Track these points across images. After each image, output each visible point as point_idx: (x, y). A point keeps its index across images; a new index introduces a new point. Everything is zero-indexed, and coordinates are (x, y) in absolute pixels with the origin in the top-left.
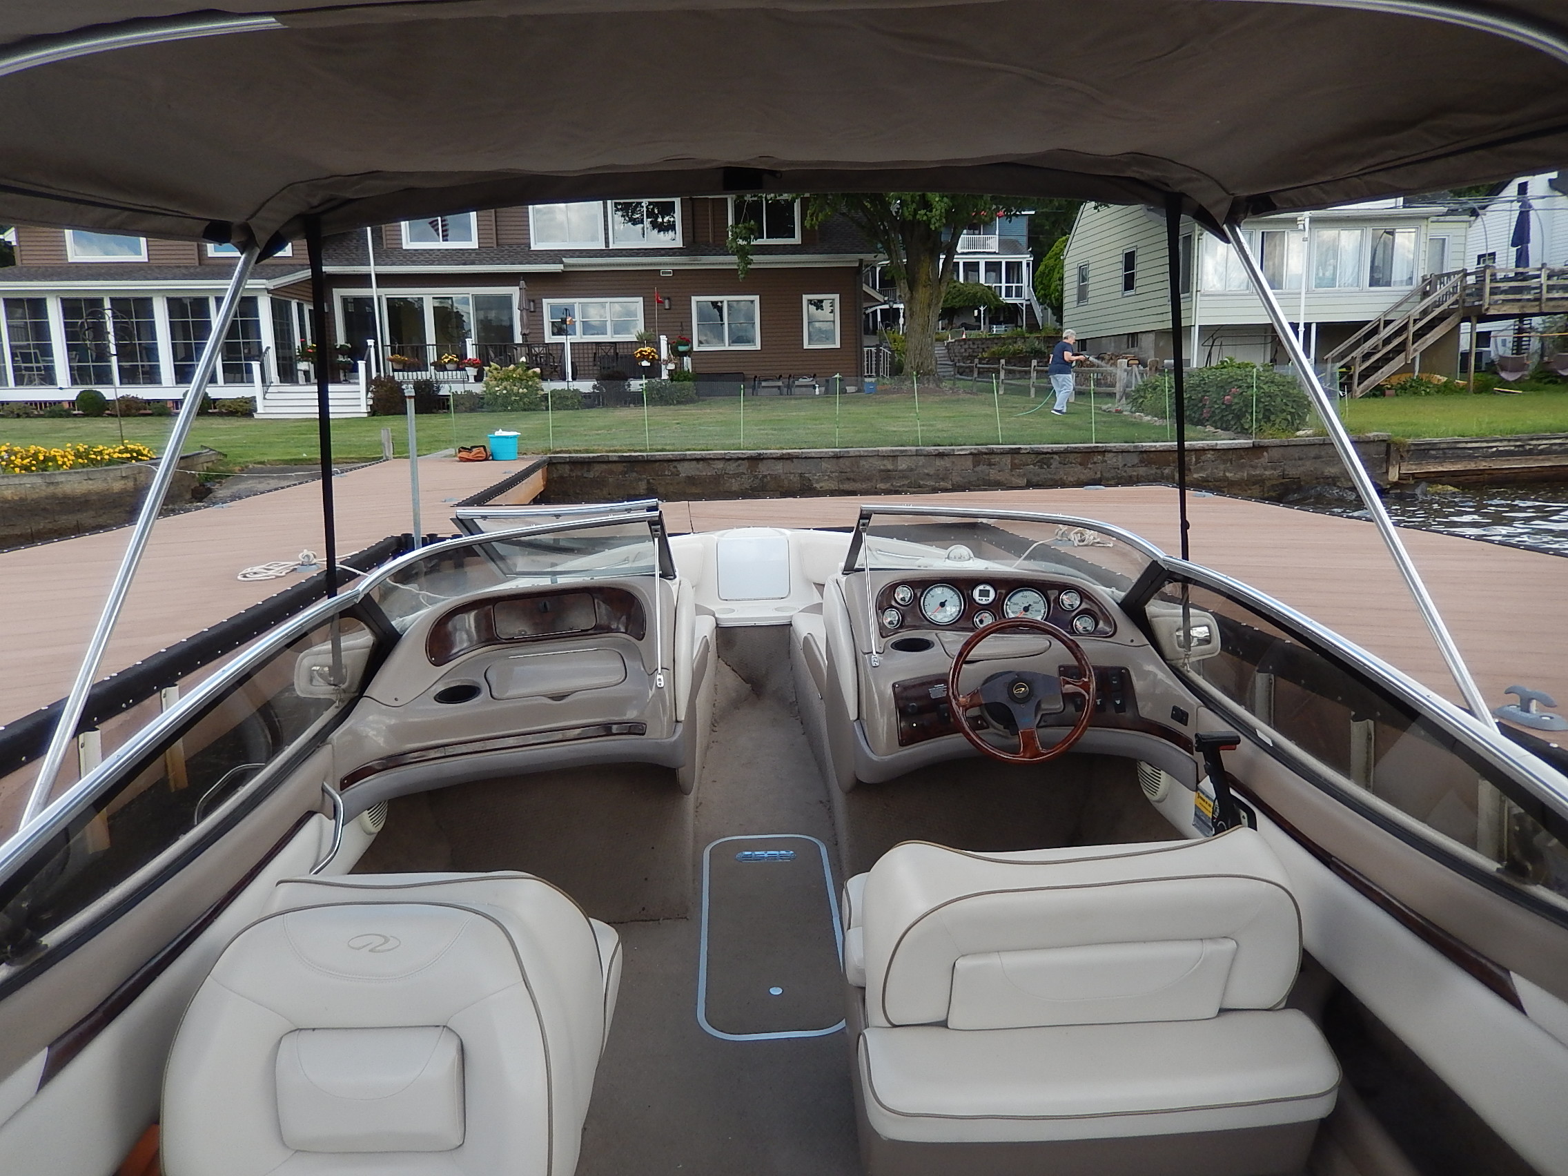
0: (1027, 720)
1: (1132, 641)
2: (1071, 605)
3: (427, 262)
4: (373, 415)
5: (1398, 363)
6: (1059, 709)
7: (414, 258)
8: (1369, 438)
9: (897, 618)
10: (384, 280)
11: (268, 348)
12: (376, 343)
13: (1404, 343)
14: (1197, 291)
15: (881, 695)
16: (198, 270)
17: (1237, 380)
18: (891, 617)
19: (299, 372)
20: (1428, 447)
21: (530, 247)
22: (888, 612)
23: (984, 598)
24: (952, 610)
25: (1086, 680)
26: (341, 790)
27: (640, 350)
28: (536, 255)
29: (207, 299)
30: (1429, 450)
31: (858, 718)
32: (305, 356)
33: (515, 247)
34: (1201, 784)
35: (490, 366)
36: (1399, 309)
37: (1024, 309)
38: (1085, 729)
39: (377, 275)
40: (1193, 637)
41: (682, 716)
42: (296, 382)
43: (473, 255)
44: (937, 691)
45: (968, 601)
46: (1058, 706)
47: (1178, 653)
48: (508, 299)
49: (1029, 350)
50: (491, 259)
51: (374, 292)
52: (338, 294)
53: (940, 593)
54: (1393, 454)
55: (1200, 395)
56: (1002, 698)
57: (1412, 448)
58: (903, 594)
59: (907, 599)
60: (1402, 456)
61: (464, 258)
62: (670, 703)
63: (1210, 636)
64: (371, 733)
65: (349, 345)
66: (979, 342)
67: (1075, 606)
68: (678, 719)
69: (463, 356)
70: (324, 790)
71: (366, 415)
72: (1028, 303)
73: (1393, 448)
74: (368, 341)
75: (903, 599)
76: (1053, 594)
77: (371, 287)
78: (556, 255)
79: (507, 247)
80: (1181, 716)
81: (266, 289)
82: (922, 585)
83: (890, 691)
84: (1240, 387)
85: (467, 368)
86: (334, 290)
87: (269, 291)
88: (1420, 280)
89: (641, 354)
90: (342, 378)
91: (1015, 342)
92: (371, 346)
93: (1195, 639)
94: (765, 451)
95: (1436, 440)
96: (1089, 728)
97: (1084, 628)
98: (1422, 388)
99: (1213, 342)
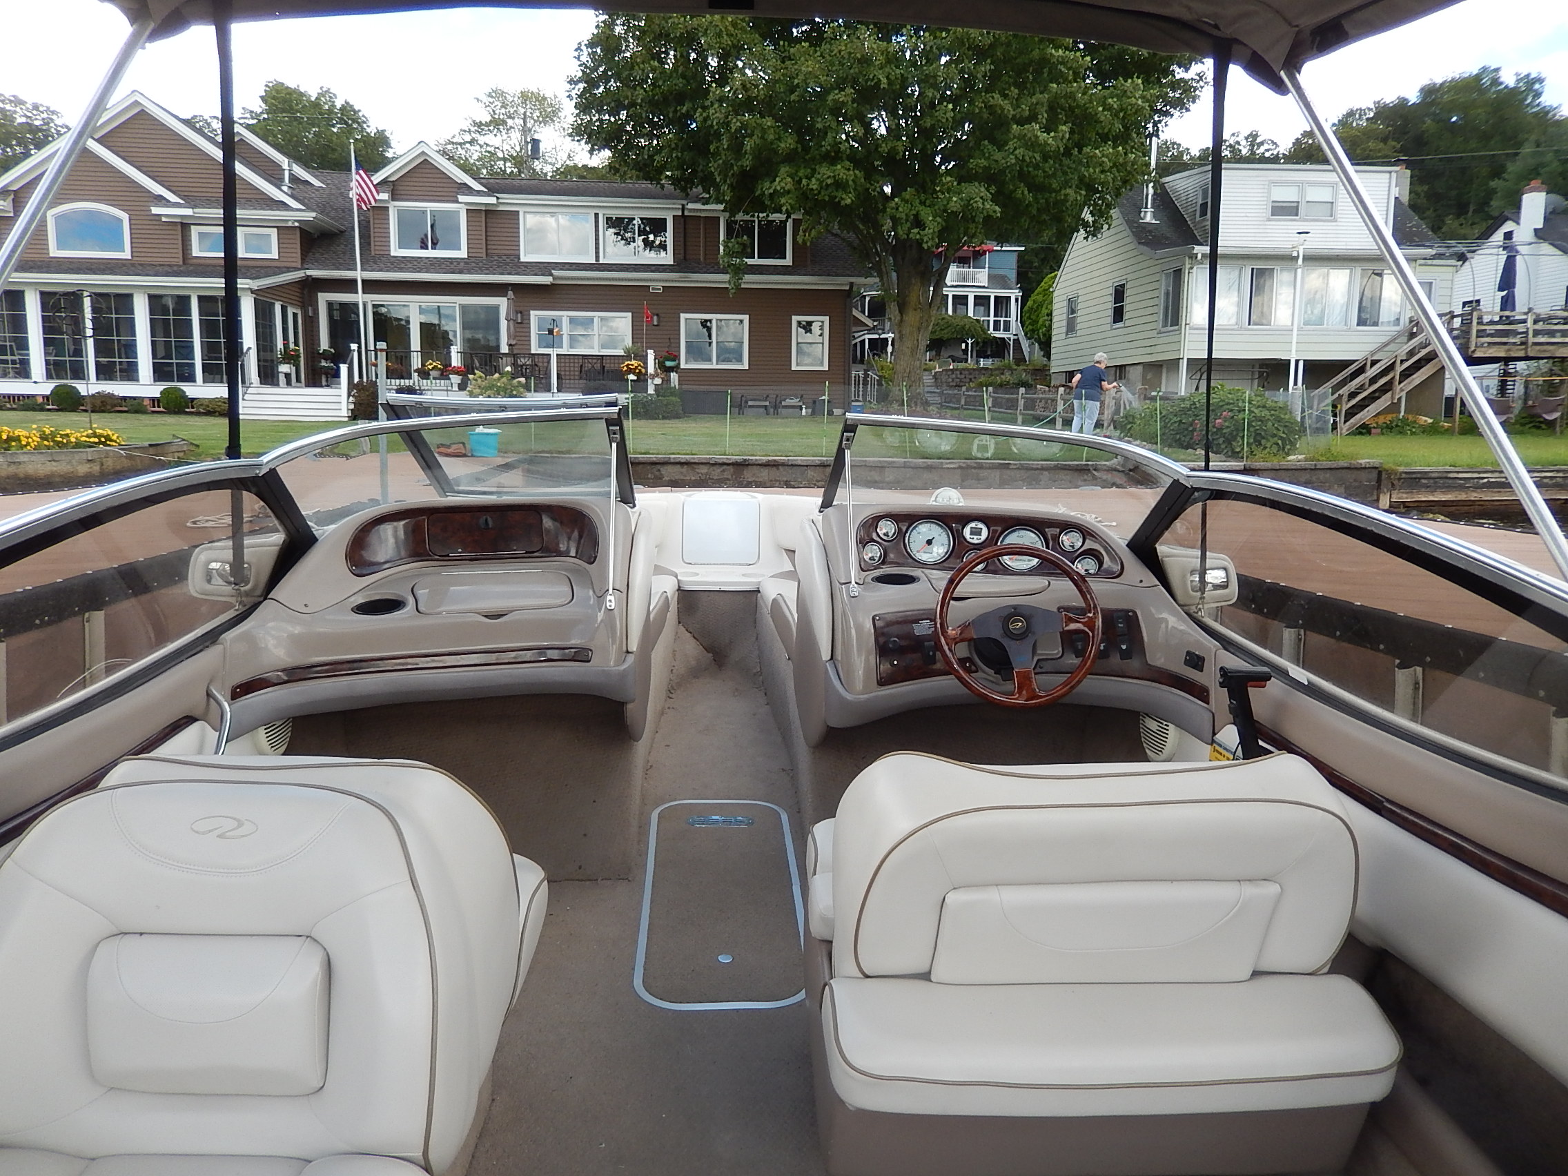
0: (1022, 660)
1: (1141, 581)
2: (1073, 547)
3: (415, 269)
4: (354, 419)
5: (1384, 402)
6: (1058, 654)
7: (403, 265)
8: (1361, 464)
9: (878, 555)
10: (371, 286)
11: (249, 348)
12: (360, 347)
13: (1390, 383)
14: (1186, 324)
15: (859, 629)
16: (181, 269)
17: (1228, 404)
18: (873, 552)
19: (280, 374)
20: (1419, 476)
21: (519, 259)
22: (868, 547)
23: (975, 537)
24: (939, 551)
25: (1091, 615)
26: (232, 699)
27: (626, 363)
28: (526, 267)
29: (189, 297)
30: (1420, 479)
31: (832, 659)
32: (289, 357)
33: (504, 258)
34: (1217, 736)
35: (474, 374)
36: (1386, 349)
37: (1011, 343)
38: (1084, 676)
39: (363, 281)
40: (1208, 583)
41: (634, 646)
42: (277, 385)
43: (462, 264)
44: (922, 629)
45: (957, 536)
46: (1056, 652)
47: (1191, 597)
48: (496, 309)
49: (1016, 381)
50: (480, 268)
51: (359, 297)
52: (323, 298)
53: (925, 530)
54: (1384, 482)
55: (1190, 419)
56: (996, 633)
57: (1404, 476)
58: (886, 528)
59: (890, 534)
60: (1393, 485)
61: (452, 266)
62: (621, 633)
63: (1227, 582)
64: (271, 643)
65: (332, 350)
66: (967, 372)
67: (1076, 548)
68: (630, 650)
69: (447, 364)
70: (209, 695)
71: (346, 419)
72: (1016, 337)
73: (1384, 476)
74: (352, 345)
75: (886, 534)
76: (1050, 532)
77: (356, 292)
78: (545, 267)
79: (496, 258)
80: (1195, 661)
81: (251, 289)
82: (907, 520)
83: (869, 625)
84: (1231, 411)
85: (451, 376)
86: (319, 294)
87: (253, 291)
88: (1407, 321)
89: (628, 368)
90: (324, 383)
91: (1003, 374)
92: (354, 350)
93: (1210, 585)
94: (751, 458)
95: (1428, 469)
96: (1089, 676)
97: (1086, 570)
98: (1408, 428)
99: (1201, 376)
